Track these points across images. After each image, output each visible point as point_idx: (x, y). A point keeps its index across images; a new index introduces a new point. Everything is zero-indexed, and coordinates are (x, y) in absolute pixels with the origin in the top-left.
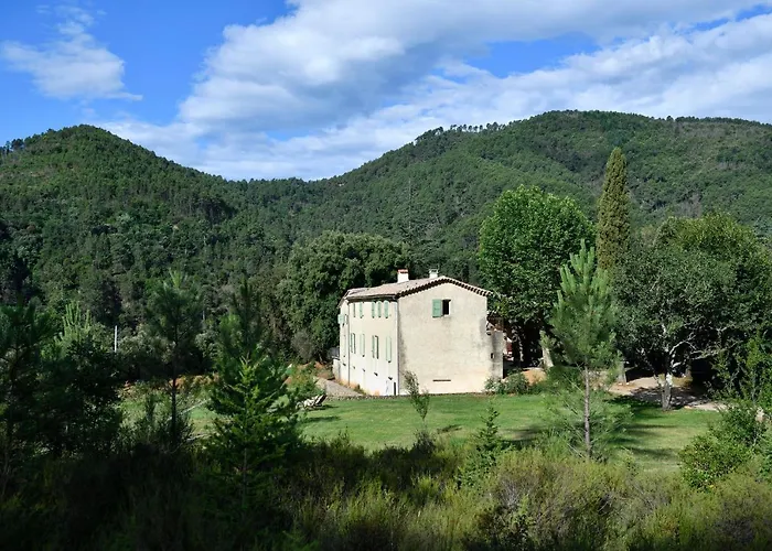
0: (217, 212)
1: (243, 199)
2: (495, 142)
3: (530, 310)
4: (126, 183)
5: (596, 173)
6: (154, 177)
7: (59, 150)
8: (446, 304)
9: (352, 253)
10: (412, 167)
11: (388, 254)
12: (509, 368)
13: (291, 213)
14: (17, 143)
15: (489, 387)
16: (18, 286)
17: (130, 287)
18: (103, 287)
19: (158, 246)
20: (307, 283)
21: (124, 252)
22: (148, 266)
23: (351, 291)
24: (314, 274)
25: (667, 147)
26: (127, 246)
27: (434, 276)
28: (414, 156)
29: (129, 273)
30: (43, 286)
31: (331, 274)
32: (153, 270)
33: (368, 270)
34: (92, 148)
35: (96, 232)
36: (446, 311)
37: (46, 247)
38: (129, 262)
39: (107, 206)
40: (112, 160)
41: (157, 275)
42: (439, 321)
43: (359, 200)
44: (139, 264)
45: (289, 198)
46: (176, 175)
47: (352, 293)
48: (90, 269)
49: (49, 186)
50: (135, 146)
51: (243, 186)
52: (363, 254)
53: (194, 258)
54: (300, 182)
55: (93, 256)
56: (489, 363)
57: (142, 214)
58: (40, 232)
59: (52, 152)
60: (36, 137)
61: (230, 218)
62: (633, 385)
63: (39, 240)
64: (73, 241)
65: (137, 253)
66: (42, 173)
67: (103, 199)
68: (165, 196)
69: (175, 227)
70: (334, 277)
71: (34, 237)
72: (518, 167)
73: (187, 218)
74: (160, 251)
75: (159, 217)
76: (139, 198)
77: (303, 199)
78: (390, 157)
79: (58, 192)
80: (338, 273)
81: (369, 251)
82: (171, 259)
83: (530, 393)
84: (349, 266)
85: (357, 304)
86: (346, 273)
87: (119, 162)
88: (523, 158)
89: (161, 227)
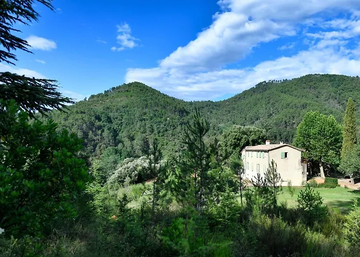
0: (182, 113)
1: (191, 108)
2: (286, 86)
3: (316, 156)
4: (151, 103)
5: (327, 98)
6: (160, 101)
7: (128, 91)
8: (286, 154)
9: (244, 133)
10: (254, 97)
11: (258, 134)
12: (309, 177)
13: (208, 113)
14: (113, 89)
15: (303, 184)
16: (115, 139)
17: (153, 140)
18: (143, 140)
19: (162, 126)
20: (229, 143)
21: (150, 128)
22: (159, 132)
23: (247, 147)
24: (231, 140)
25: (357, 88)
26: (151, 126)
27: (282, 144)
28: (254, 92)
29: (152, 135)
30: (123, 139)
31: (237, 140)
32: (161, 134)
33: (250, 139)
34: (138, 90)
35: (141, 120)
36: (286, 156)
37: (124, 125)
38: (152, 131)
39: (144, 111)
40: (146, 95)
41: (162, 136)
42: (283, 160)
43: (234, 109)
44: (156, 132)
45: (207, 108)
46: (168, 100)
47: (247, 148)
48: (139, 133)
49: (124, 104)
50: (153, 89)
51: (191, 103)
52: (248, 133)
53: (175, 130)
54: (212, 102)
55: (140, 129)
56: (301, 175)
57: (157, 114)
58: (122, 120)
59: (125, 91)
60: (119, 86)
61: (187, 115)
62: (357, 185)
63: (122, 123)
64: (133, 123)
65: (155, 128)
66: (122, 99)
67: (143, 108)
68: (164, 107)
69: (168, 119)
70: (238, 142)
71: (120, 122)
72: (296, 96)
73: (173, 116)
74: (163, 127)
75: (163, 115)
76: (156, 108)
77: (213, 108)
78: (245, 93)
79: (127, 106)
80: (240, 140)
81: (250, 132)
82: (167, 130)
83: (318, 187)
84: (244, 138)
85: (250, 152)
86: (243, 140)
87: (148, 95)
88: (298, 93)
89: (163, 118)
